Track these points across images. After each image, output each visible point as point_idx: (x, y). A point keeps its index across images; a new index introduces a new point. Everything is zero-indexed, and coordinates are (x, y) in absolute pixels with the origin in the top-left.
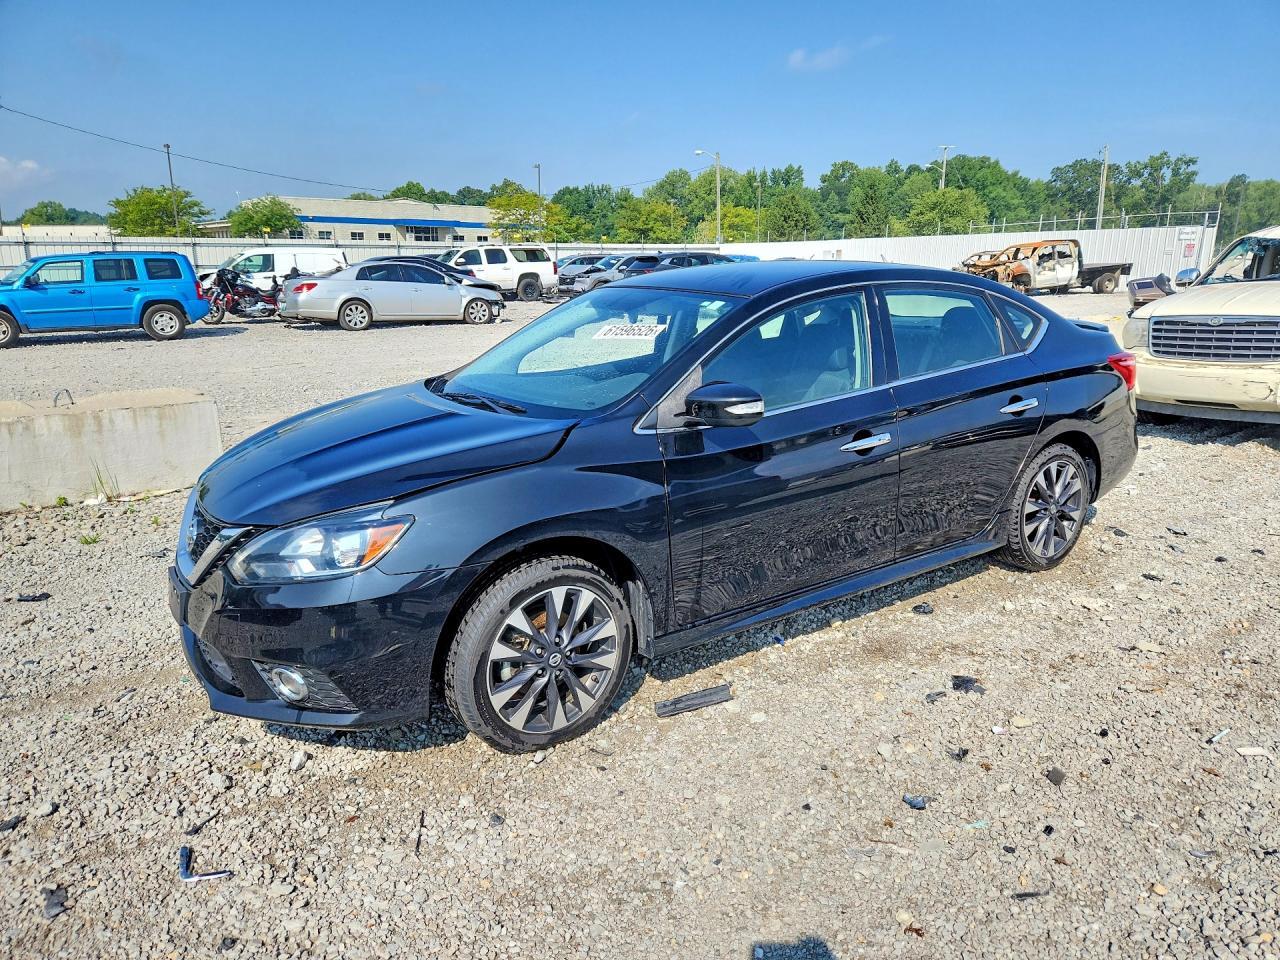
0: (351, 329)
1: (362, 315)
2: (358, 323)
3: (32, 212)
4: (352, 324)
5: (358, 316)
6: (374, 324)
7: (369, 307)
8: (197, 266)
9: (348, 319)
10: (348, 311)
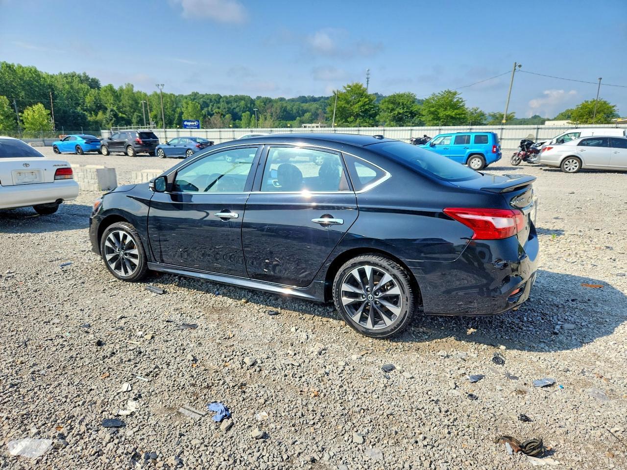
0: (567, 172)
1: (576, 165)
2: (572, 169)
3: (562, 114)
4: (567, 170)
5: (573, 166)
6: (581, 170)
7: (581, 162)
8: (501, 139)
9: (565, 166)
10: (567, 163)
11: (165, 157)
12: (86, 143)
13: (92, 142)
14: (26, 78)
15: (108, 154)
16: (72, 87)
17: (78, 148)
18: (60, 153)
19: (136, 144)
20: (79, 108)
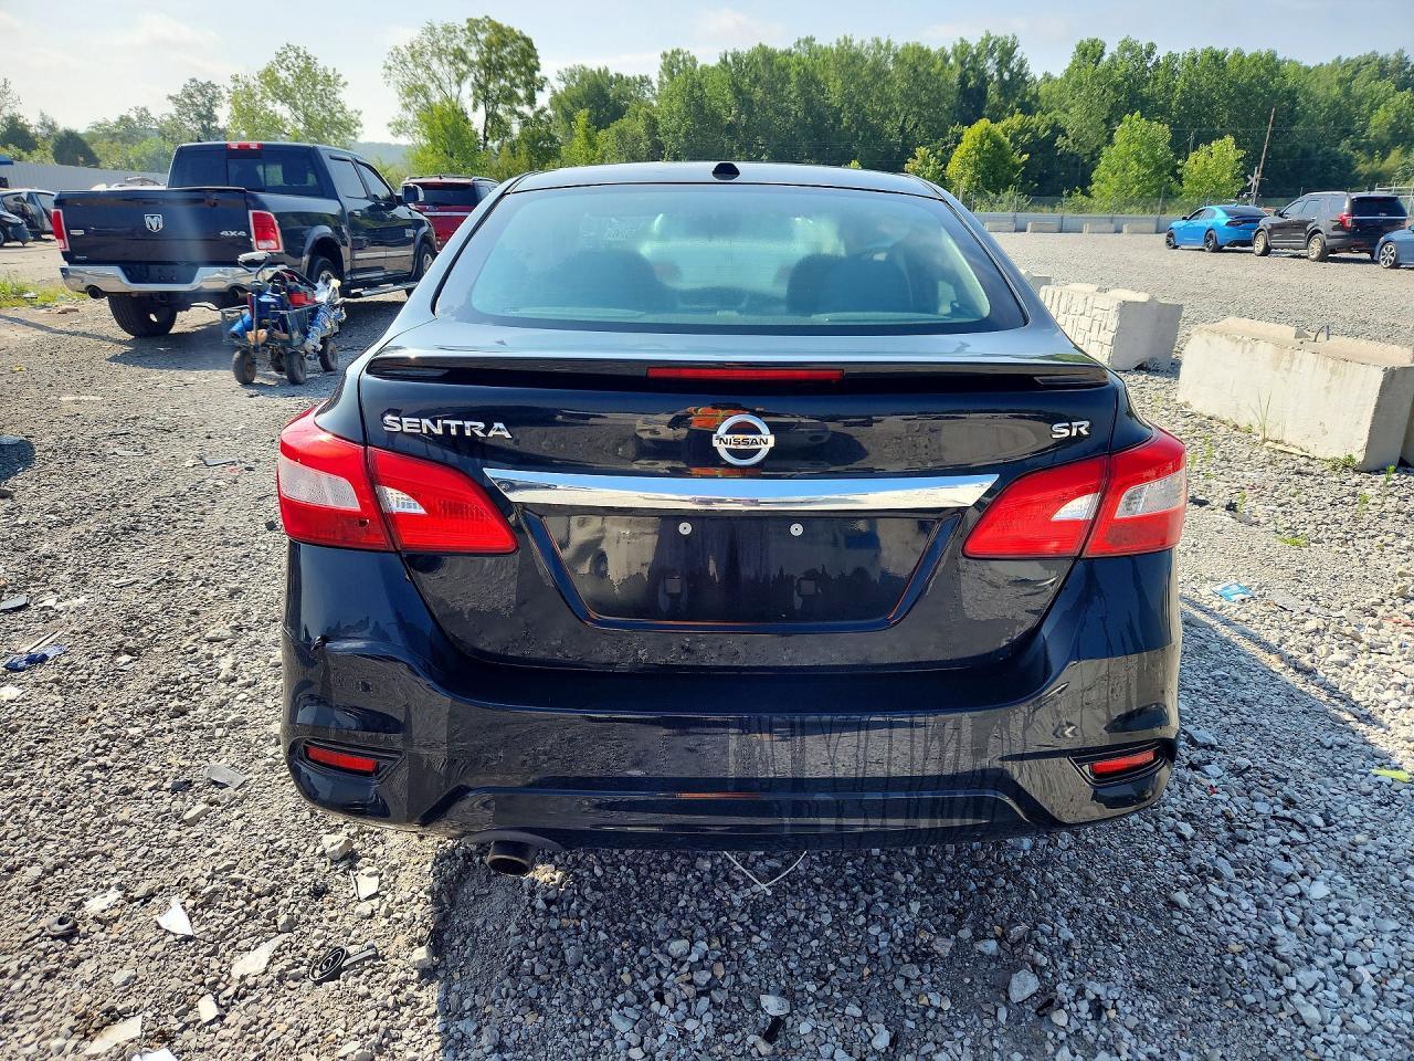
11: (1396, 265)
12: (1228, 224)
13: (1244, 222)
14: (1244, 80)
15: (1266, 252)
16: (1347, 93)
17: (1211, 236)
18: (1176, 247)
19: (1334, 229)
20: (1345, 143)
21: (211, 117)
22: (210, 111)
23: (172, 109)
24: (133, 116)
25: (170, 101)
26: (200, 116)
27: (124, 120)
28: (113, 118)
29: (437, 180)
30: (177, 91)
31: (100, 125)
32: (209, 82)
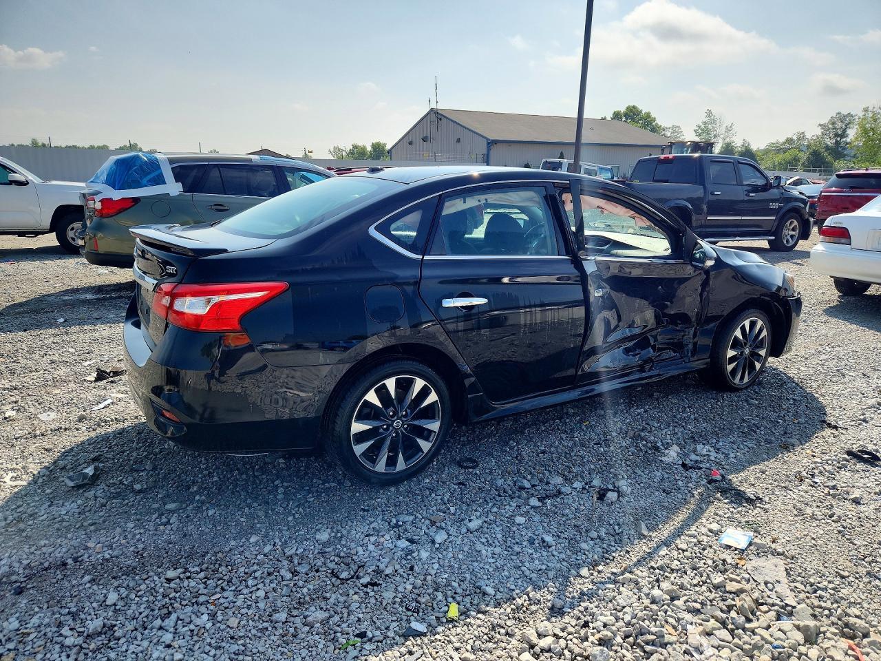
21: (843, 135)
22: (844, 131)
23: (819, 131)
24: (795, 138)
25: (820, 127)
26: (836, 135)
27: (790, 141)
28: (782, 140)
29: (864, 172)
30: (825, 121)
31: (773, 144)
32: (849, 114)
